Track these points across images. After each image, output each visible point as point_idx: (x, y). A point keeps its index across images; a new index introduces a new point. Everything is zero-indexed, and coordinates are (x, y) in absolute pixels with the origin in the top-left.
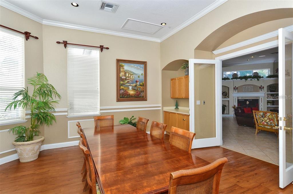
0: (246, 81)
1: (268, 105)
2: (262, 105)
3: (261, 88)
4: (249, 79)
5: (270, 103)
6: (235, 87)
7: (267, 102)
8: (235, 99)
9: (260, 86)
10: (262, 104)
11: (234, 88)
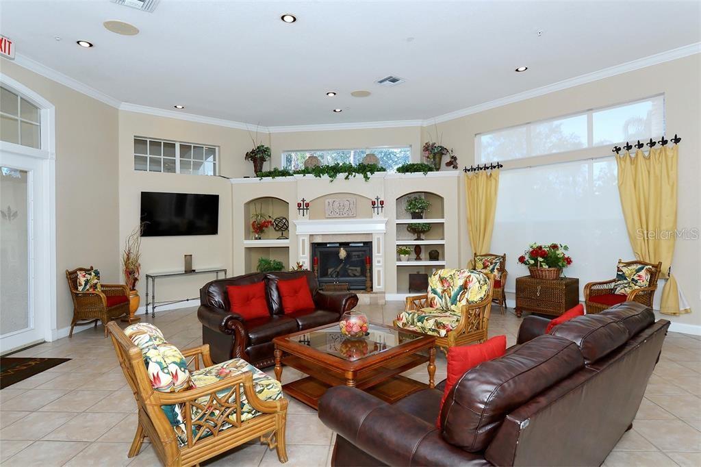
0: (332, 181)
1: (399, 260)
2: (379, 262)
3: (377, 204)
4: (341, 176)
5: (406, 253)
6: (303, 201)
7: (397, 252)
8: (303, 241)
9: (374, 200)
10: (381, 259)
11: (299, 205)
